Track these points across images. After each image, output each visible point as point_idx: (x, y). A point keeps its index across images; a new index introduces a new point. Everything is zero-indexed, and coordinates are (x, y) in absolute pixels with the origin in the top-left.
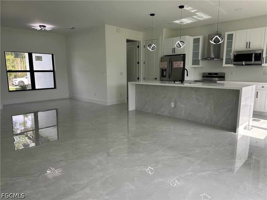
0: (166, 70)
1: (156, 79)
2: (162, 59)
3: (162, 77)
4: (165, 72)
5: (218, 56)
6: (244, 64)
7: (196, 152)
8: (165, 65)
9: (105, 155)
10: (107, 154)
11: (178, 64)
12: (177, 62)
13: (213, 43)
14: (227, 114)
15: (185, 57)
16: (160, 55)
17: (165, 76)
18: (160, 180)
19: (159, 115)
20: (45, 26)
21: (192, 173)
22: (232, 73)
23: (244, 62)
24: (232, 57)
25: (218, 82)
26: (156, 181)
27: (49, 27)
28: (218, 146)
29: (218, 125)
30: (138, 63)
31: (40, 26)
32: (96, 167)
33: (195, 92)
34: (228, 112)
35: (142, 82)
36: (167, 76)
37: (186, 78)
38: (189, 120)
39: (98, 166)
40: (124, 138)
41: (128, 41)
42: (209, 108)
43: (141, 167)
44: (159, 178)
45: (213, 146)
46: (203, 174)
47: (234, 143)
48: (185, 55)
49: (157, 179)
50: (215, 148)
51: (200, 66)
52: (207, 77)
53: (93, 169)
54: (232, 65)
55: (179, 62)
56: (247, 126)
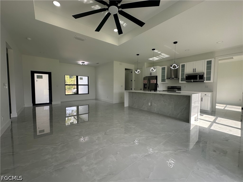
0: (146, 84)
1: (141, 89)
2: (144, 79)
3: (144, 88)
4: (146, 85)
5: (177, 77)
6: (192, 81)
7: (162, 135)
8: (146, 82)
9: (103, 134)
10: (105, 133)
11: (153, 81)
12: (153, 80)
13: (172, 68)
14: (183, 110)
15: (157, 77)
16: (143, 76)
17: (146, 88)
18: (135, 155)
19: (141, 110)
20: (84, 63)
21: (158, 151)
22: (185, 86)
23: (192, 80)
24: (185, 77)
25: (177, 91)
26: (132, 155)
27: (86, 63)
28: (177, 132)
29: (177, 118)
30: (131, 81)
31: (82, 62)
32: (95, 142)
33: (162, 97)
34: (184, 110)
35: (133, 91)
36: (147, 88)
37: (158, 89)
38: (159, 114)
39: (97, 141)
40: (118, 123)
41: (126, 69)
42: (171, 107)
43: (124, 144)
44: (134, 154)
45: (174, 131)
46: (166, 152)
47: (188, 130)
48: (157, 76)
49: (133, 154)
50: (175, 133)
51: (166, 82)
52: (170, 88)
53: (93, 143)
54: (185, 82)
55: (154, 80)
56: (197, 119)
